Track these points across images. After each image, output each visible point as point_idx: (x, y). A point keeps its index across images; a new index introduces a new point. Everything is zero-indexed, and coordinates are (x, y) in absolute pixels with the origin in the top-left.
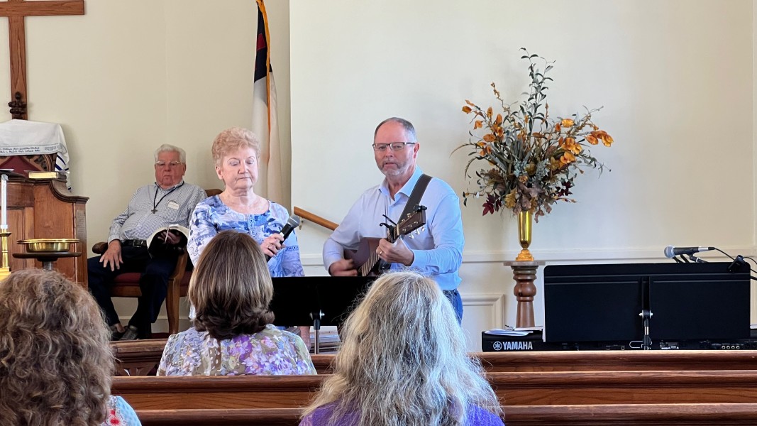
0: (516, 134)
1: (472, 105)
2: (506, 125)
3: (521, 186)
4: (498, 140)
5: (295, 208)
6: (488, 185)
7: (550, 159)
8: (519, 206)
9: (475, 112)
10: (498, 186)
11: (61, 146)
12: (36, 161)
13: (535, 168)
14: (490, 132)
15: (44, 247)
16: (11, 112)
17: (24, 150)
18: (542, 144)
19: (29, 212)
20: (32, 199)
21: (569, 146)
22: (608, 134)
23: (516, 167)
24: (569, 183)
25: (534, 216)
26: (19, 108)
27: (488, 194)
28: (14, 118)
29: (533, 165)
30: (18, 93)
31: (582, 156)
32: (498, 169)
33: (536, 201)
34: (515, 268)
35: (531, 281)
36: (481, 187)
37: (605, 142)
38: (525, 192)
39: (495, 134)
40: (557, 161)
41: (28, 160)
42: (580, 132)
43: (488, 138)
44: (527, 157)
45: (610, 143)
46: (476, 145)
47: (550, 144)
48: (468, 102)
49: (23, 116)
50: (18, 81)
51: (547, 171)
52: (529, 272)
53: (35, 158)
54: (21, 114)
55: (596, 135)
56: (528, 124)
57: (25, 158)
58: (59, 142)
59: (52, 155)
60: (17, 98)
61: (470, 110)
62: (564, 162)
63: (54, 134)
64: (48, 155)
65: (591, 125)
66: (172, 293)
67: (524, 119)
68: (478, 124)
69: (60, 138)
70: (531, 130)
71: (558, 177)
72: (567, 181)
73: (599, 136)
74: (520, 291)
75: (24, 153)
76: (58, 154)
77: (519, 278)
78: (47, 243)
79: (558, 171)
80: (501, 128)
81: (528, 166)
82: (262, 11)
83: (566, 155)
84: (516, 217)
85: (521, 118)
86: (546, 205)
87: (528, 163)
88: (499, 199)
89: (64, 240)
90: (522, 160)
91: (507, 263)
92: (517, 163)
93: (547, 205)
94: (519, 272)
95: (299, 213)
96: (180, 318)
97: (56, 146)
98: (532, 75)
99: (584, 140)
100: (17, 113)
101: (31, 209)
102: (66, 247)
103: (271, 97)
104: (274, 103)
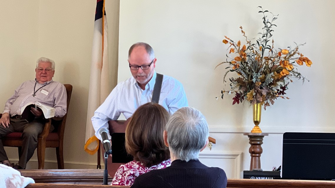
0: (254, 57)
1: (229, 39)
2: (248, 52)
3: (256, 88)
4: (243, 61)
6: (236, 87)
7: (274, 73)
8: (254, 100)
9: (230, 43)
10: (242, 88)
13: (265, 78)
14: (239, 55)
18: (269, 64)
21: (286, 66)
22: (309, 59)
23: (253, 77)
24: (285, 87)
25: (263, 106)
27: (236, 92)
29: (264, 76)
31: (293, 71)
32: (243, 78)
33: (265, 97)
34: (250, 137)
35: (260, 145)
36: (232, 88)
37: (307, 64)
38: (259, 92)
39: (241, 57)
40: (278, 74)
42: (292, 57)
43: (237, 59)
44: (260, 71)
45: (310, 65)
46: (230, 63)
47: (274, 64)
48: (226, 37)
51: (272, 79)
52: (259, 139)
55: (302, 59)
56: (261, 51)
61: (227, 42)
62: (283, 75)
65: (299, 54)
66: (41, 145)
67: (259, 49)
68: (232, 50)
70: (263, 55)
71: (278, 84)
72: (283, 86)
73: (304, 60)
74: (253, 150)
77: (253, 143)
79: (278, 80)
80: (245, 53)
81: (261, 76)
83: (284, 71)
84: (252, 106)
85: (257, 48)
86: (270, 100)
87: (260, 75)
88: (243, 95)
90: (257, 73)
91: (246, 134)
92: (255, 74)
93: (272, 100)
94: (253, 139)
98: (264, 22)
99: (294, 62)
103: (104, 30)
104: (107, 33)
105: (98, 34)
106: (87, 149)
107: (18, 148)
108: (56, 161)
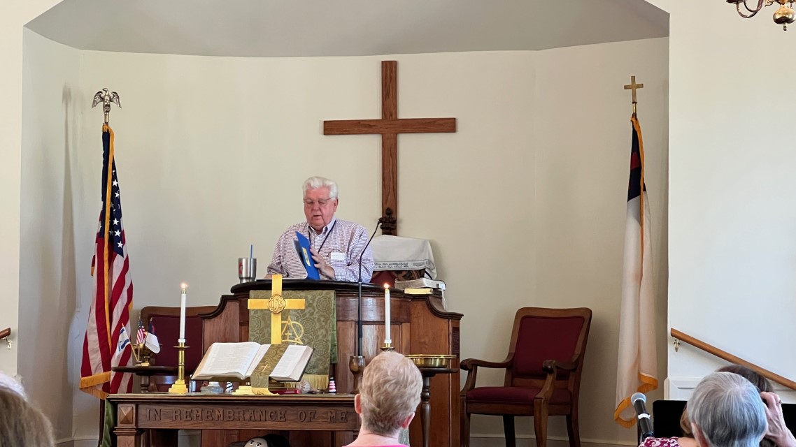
5: (672, 329)
11: (430, 262)
12: (403, 277)
15: (423, 363)
16: (381, 228)
17: (393, 266)
19: (406, 326)
20: (409, 314)
26: (389, 224)
28: (384, 233)
30: (388, 209)
41: (396, 275)
49: (392, 232)
50: (389, 197)
53: (404, 273)
54: (393, 229)
57: (394, 273)
58: (427, 258)
59: (420, 271)
60: (388, 214)
63: (422, 250)
64: (416, 271)
66: (540, 412)
69: (429, 254)
75: (393, 268)
76: (427, 270)
78: (426, 359)
82: (637, 129)
89: (442, 356)
95: (675, 334)
96: (549, 437)
97: (425, 261)
100: (387, 228)
101: (408, 324)
102: (444, 364)
103: (644, 217)
104: (648, 222)
105: (632, 225)
106: (618, 418)
107: (502, 417)
108: (568, 439)
